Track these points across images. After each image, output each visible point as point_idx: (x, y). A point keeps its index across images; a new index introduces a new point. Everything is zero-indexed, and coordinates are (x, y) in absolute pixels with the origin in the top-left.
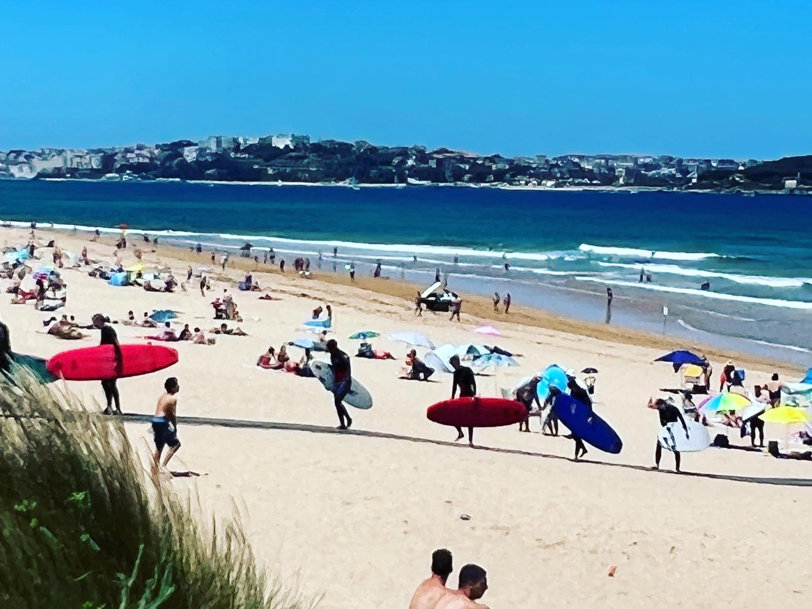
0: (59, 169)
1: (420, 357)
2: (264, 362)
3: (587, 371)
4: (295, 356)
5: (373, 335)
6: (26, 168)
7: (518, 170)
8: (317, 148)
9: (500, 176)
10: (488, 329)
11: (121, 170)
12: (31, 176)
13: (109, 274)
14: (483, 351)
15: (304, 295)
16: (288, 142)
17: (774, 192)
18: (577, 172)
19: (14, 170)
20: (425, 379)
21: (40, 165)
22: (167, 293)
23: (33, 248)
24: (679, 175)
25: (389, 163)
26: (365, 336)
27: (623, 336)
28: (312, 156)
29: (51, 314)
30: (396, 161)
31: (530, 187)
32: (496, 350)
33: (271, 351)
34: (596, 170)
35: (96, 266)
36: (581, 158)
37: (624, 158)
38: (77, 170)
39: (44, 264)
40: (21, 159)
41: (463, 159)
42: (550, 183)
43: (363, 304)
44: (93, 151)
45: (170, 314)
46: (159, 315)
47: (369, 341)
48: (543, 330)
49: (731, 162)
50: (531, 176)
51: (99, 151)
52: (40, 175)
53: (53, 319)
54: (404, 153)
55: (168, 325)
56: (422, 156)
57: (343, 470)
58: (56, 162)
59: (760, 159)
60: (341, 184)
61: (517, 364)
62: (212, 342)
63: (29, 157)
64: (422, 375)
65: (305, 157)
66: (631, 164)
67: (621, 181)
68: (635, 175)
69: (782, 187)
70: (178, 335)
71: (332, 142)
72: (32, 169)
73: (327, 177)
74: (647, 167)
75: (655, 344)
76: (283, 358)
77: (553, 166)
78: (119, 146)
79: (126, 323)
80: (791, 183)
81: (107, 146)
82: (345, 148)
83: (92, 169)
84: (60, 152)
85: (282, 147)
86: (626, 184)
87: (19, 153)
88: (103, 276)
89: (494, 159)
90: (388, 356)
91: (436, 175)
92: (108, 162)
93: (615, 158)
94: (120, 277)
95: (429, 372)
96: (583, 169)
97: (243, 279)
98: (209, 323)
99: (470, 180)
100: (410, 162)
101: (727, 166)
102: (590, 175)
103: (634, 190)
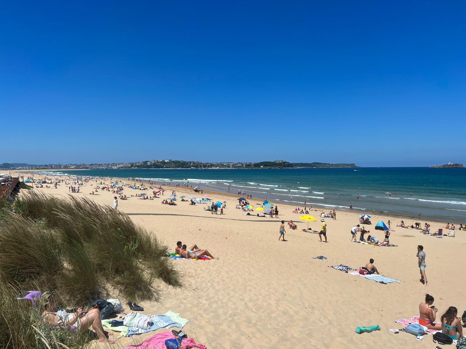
0: (122, 167)
1: (193, 200)
2: (163, 203)
3: (224, 202)
4: (169, 201)
5: (184, 197)
6: (115, 167)
7: (212, 165)
8: (174, 162)
9: (209, 167)
10: (206, 195)
11: (135, 167)
12: (117, 168)
13: (133, 187)
14: (205, 199)
15: (171, 190)
16: (168, 161)
17: (259, 168)
18: (222, 165)
19: (113, 167)
20: (194, 205)
21: (118, 166)
22: (144, 190)
23: (117, 182)
24: (242, 166)
25: (188, 164)
26: (182, 197)
27: (231, 196)
28: (173, 163)
29: (121, 195)
30: (189, 164)
31: (214, 169)
32: (208, 199)
33: (164, 200)
34: (226, 165)
35: (130, 185)
36: (224, 163)
38: (126, 167)
39: (120, 185)
40: (115, 165)
41: (201, 164)
42: (218, 168)
43: (182, 191)
44: (129, 163)
45: (144, 194)
46: (142, 195)
47: (183, 198)
48: (217, 195)
49: (251, 163)
50: (214, 166)
51: (130, 163)
52: (118, 168)
53: (121, 196)
54: (190, 162)
55: (144, 196)
56: (194, 163)
57: (177, 222)
58: (122, 165)
59: (256, 162)
60: (178, 169)
61: (211, 201)
62: (153, 199)
63: (116, 165)
64: (193, 204)
65: (171, 164)
66: (233, 164)
67: (231, 167)
68: (234, 166)
69: (260, 167)
71: (176, 161)
72: (117, 167)
73: (176, 167)
74: (235, 164)
75: (237, 197)
76: (166, 201)
77: (218, 164)
78: (134, 162)
79: (135, 196)
80: (262, 167)
81: (132, 162)
82: (179, 162)
83: (129, 167)
84: (122, 164)
85: (167, 162)
86: (232, 168)
87: (114, 164)
88: (131, 187)
89: (207, 163)
90: (187, 201)
91: (197, 167)
92: (132, 165)
93: (230, 163)
94: (135, 187)
95: (195, 203)
96: (224, 165)
97: (159, 187)
98: (153, 195)
99: (203, 167)
100: (192, 164)
101: (250, 164)
102: (225, 166)
103: (233, 169)
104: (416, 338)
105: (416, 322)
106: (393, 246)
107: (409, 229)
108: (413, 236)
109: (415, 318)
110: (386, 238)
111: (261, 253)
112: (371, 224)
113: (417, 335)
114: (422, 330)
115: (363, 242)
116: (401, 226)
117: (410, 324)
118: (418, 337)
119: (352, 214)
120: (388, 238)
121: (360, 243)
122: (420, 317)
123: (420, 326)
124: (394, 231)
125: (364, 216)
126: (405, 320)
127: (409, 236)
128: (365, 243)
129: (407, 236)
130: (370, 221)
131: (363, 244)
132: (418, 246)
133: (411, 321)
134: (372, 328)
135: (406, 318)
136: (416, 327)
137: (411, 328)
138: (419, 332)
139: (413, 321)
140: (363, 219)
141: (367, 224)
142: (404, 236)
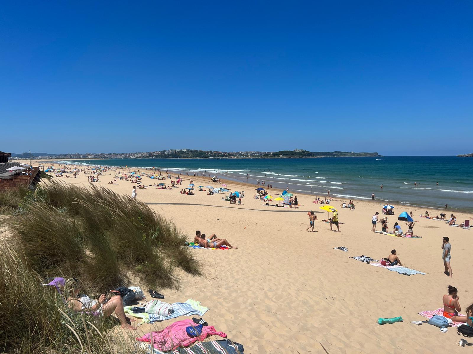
0: (140, 156)
1: (211, 190)
2: (181, 192)
3: (243, 192)
4: (187, 191)
5: (202, 186)
6: (133, 156)
7: (230, 155)
8: (191, 151)
9: (226, 156)
10: (224, 185)
11: (153, 156)
12: (134, 158)
14: (223, 189)
15: (189, 179)
16: (185, 150)
17: (278, 158)
18: (241, 155)
19: (131, 157)
20: (212, 195)
21: (136, 156)
22: (162, 180)
23: (135, 172)
24: (260, 155)
25: (205, 154)
26: (200, 187)
27: (250, 185)
28: (190, 153)
29: (139, 184)
30: (206, 154)
31: (232, 158)
32: (226, 189)
33: (182, 190)
34: (245, 154)
36: (242, 152)
37: (250, 152)
38: (144, 156)
39: (138, 174)
40: (132, 154)
41: (219, 153)
42: (236, 157)
43: (201, 181)
44: (147, 153)
45: (163, 184)
46: (160, 184)
47: (201, 188)
48: (235, 185)
49: (270, 152)
50: (232, 156)
51: (148, 153)
52: (136, 158)
53: (139, 185)
54: (208, 152)
55: (162, 186)
56: (212, 152)
57: (195, 212)
58: (140, 155)
59: (275, 152)
60: (196, 158)
61: (229, 191)
62: (171, 189)
63: (134, 154)
64: (211, 194)
65: (189, 153)
66: (251, 153)
68: (252, 155)
69: (279, 157)
70: (164, 188)
71: (194, 150)
72: (135, 156)
73: (193, 157)
74: (254, 153)
76: (185, 191)
77: (236, 154)
78: (152, 151)
79: (154, 186)
80: (281, 156)
81: (149, 151)
82: (197, 151)
83: (147, 156)
84: (140, 153)
85: (184, 151)
86: (250, 157)
87: (132, 153)
88: (149, 177)
89: (225, 153)
90: (205, 190)
91: (214, 156)
92: (150, 155)
93: (248, 152)
94: (153, 177)
95: (213, 193)
96: (242, 154)
97: (177, 177)
98: (171, 185)
99: (221, 157)
100: (209, 154)
101: (269, 153)
102: (244, 156)
103: (252, 158)
104: (440, 331)
105: (440, 314)
106: (417, 237)
107: (434, 220)
108: (438, 227)
109: (439, 310)
110: (409, 229)
111: (280, 243)
112: (394, 214)
113: (441, 327)
114: (446, 322)
115: (385, 233)
116: (425, 217)
117: (433, 316)
118: (442, 329)
119: (374, 204)
120: (412, 229)
121: (382, 234)
122: (444, 309)
123: (444, 318)
124: (418, 222)
125: (386, 207)
126: (429, 311)
127: (434, 227)
128: (387, 234)
129: (432, 227)
130: (393, 212)
131: (385, 235)
132: (444, 237)
133: (434, 313)
134: (394, 319)
135: (430, 310)
136: (440, 319)
137: (435, 320)
138: (443, 324)
139: (437, 313)
140: (386, 209)
141: (389, 214)
142: (429, 227)
